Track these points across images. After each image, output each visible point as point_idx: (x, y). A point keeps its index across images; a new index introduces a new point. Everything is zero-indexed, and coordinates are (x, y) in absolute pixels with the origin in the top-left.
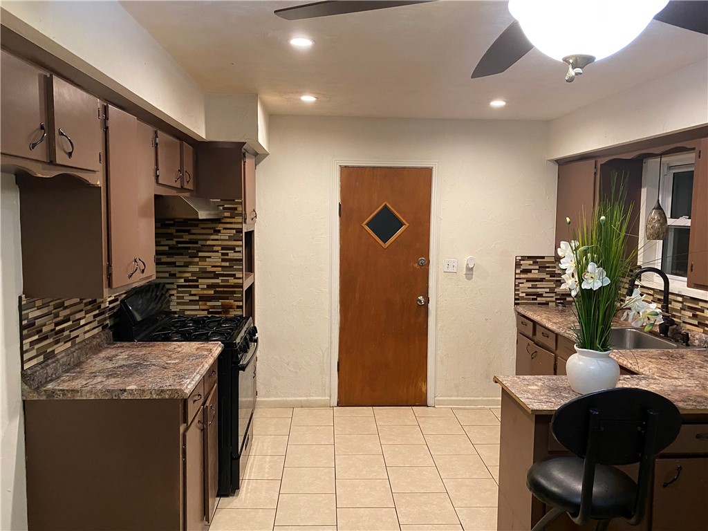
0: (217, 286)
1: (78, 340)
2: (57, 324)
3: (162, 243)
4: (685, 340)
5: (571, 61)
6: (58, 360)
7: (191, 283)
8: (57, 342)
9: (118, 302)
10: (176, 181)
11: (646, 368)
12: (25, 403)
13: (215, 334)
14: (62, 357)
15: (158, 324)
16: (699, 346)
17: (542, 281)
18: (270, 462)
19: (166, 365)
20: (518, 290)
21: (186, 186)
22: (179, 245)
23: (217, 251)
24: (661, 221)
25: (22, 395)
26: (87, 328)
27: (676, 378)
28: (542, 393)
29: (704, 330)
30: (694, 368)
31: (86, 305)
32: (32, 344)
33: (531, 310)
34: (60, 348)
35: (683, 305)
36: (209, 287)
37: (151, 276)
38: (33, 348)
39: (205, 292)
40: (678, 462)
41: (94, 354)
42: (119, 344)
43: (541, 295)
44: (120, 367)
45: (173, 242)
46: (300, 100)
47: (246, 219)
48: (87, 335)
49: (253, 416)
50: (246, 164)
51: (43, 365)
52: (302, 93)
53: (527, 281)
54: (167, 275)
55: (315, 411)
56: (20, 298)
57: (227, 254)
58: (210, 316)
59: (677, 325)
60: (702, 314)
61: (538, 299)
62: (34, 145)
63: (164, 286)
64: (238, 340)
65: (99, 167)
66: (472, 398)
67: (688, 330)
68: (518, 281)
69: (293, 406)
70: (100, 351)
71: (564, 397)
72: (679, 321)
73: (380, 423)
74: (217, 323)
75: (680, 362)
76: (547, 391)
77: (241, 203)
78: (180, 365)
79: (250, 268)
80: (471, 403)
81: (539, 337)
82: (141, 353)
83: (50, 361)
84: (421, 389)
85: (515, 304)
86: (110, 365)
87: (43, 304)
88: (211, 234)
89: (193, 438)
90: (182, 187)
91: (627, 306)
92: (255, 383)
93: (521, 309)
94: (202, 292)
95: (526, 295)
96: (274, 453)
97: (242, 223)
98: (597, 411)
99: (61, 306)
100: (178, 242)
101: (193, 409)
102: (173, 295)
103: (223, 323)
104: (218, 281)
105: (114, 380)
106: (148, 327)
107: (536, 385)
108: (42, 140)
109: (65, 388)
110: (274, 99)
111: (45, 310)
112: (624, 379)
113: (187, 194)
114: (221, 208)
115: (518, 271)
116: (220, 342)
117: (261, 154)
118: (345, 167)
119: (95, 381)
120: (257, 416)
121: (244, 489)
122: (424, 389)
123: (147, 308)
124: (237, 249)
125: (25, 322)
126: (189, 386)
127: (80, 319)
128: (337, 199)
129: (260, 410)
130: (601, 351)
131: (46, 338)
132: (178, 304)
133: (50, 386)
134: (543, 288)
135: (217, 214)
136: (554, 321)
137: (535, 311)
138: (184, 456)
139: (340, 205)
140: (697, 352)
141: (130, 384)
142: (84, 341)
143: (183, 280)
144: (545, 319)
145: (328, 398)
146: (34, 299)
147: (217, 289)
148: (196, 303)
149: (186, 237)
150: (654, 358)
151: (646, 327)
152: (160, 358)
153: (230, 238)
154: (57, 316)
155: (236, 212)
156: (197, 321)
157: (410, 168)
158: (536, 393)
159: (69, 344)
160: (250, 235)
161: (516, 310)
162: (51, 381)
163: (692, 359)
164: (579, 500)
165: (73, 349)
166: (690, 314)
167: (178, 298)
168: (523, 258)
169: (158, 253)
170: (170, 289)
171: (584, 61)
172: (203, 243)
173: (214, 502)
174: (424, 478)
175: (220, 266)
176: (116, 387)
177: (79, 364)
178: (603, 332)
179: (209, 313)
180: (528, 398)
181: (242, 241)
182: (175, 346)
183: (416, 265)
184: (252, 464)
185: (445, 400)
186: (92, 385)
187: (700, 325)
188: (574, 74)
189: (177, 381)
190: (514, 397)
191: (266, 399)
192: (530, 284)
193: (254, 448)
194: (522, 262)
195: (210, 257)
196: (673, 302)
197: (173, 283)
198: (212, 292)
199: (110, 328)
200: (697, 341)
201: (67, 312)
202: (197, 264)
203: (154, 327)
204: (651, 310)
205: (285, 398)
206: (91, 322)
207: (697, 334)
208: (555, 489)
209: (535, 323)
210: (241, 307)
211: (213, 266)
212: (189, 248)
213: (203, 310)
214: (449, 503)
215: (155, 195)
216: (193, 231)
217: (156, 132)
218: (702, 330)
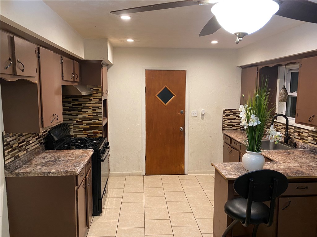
0: (91, 124)
1: (29, 150)
2: (19, 143)
3: (66, 106)
4: (295, 146)
5: (238, 35)
6: (20, 159)
7: (79, 123)
8: (20, 151)
9: (47, 132)
10: (71, 78)
11: (277, 159)
12: (6, 179)
13: (90, 146)
14: (22, 158)
15: (65, 141)
16: (301, 148)
17: (235, 120)
18: (116, 200)
19: (68, 161)
20: (224, 124)
21: (76, 80)
22: (74, 106)
23: (91, 109)
24: (285, 94)
25: (5, 175)
26: (33, 144)
27: (290, 163)
28: (232, 171)
29: (303, 141)
30: (298, 158)
31: (32, 134)
32: (9, 152)
33: (229, 133)
34: (21, 154)
35: (294, 130)
36: (87, 124)
37: (61, 121)
38: (9, 155)
39: (86, 127)
40: (289, 199)
41: (37, 156)
42: (48, 151)
43: (234, 126)
44: (48, 161)
45: (71, 105)
46: (126, 41)
47: (103, 94)
48: (33, 148)
49: (108, 180)
50: (103, 69)
51: (14, 161)
52: (128, 38)
53: (228, 120)
54: (69, 119)
55: (136, 177)
56: (3, 133)
57: (95, 110)
58: (88, 137)
59: (292, 139)
60: (302, 134)
61: (233, 127)
62: (7, 68)
63: (67, 124)
64: (100, 148)
65: (36, 75)
66: (204, 171)
67: (296, 141)
68: (224, 120)
69: (126, 176)
70: (39, 154)
71: (241, 172)
72: (292, 137)
73: (164, 182)
74: (91, 141)
75: (292, 156)
76: (234, 170)
77: (101, 87)
78: (74, 160)
79: (106, 116)
80: (204, 173)
81: (233, 144)
82: (57, 155)
83: (17, 160)
84: (182, 167)
85: (223, 130)
86: (43, 161)
87: (13, 135)
88: (88, 101)
89: (81, 192)
90: (74, 81)
91: (268, 133)
92: (109, 166)
93: (225, 132)
94: (84, 127)
95: (228, 126)
96: (118, 196)
97: (101, 96)
98: (252, 180)
99: (21, 135)
100: (73, 105)
101: (80, 180)
102: (71, 128)
103: (94, 141)
104: (91, 122)
105: (45, 168)
106: (61, 143)
107: (230, 167)
108: (10, 65)
109: (24, 172)
110: (115, 41)
111: (14, 138)
112: (267, 164)
113: (77, 84)
114: (92, 89)
115: (224, 115)
116: (92, 150)
117: (110, 65)
118: (148, 70)
119: (37, 168)
120: (110, 180)
121: (104, 212)
122: (183, 167)
123: (60, 134)
124: (99, 108)
125: (5, 143)
126: (78, 170)
127: (30, 141)
128: (144, 85)
129: (111, 177)
130: (257, 152)
131: (15, 150)
132: (74, 132)
133: (17, 171)
134: (235, 123)
135: (90, 93)
136: (239, 137)
137: (231, 133)
138: (77, 200)
139: (145, 87)
140: (300, 151)
141: (52, 169)
142: (32, 150)
143: (75, 122)
144: (235, 136)
145: (141, 172)
146: (9, 133)
147: (91, 125)
148: (81, 132)
149: (77, 103)
150: (281, 154)
151: (276, 142)
152: (66, 157)
153: (96, 103)
154: (19, 140)
155: (99, 91)
156: (82, 140)
157: (176, 70)
158: (229, 171)
159: (25, 152)
160: (105, 101)
161: (223, 133)
162: (18, 168)
163: (297, 154)
164: (245, 216)
165: (27, 154)
166: (297, 134)
167: (74, 129)
168: (226, 110)
169: (64, 110)
170: (70, 126)
171: (243, 35)
172: (84, 105)
173: (91, 218)
174: (183, 206)
175: (92, 115)
176: (47, 171)
177: (30, 160)
178: (258, 144)
179: (88, 136)
180: (225, 173)
181: (102, 104)
182: (73, 152)
183: (179, 113)
184: (108, 201)
185: (192, 172)
186: (36, 170)
187: (302, 139)
188: (239, 40)
189: (73, 168)
190: (220, 172)
191: (114, 173)
192: (229, 121)
193: (108, 194)
194: (226, 112)
195: (87, 111)
196: (290, 129)
197: (71, 123)
198: (89, 127)
199: (44, 144)
200: (300, 146)
201: (24, 138)
202: (82, 114)
203: (63, 143)
204: (278, 135)
205: (122, 172)
206: (35, 142)
207: (300, 143)
208: (236, 212)
209: (231, 138)
210: (102, 133)
211: (89, 115)
212: (78, 107)
213: (85, 135)
214: (193, 217)
215: (62, 85)
216: (79, 100)
217: (62, 57)
218: (302, 141)
